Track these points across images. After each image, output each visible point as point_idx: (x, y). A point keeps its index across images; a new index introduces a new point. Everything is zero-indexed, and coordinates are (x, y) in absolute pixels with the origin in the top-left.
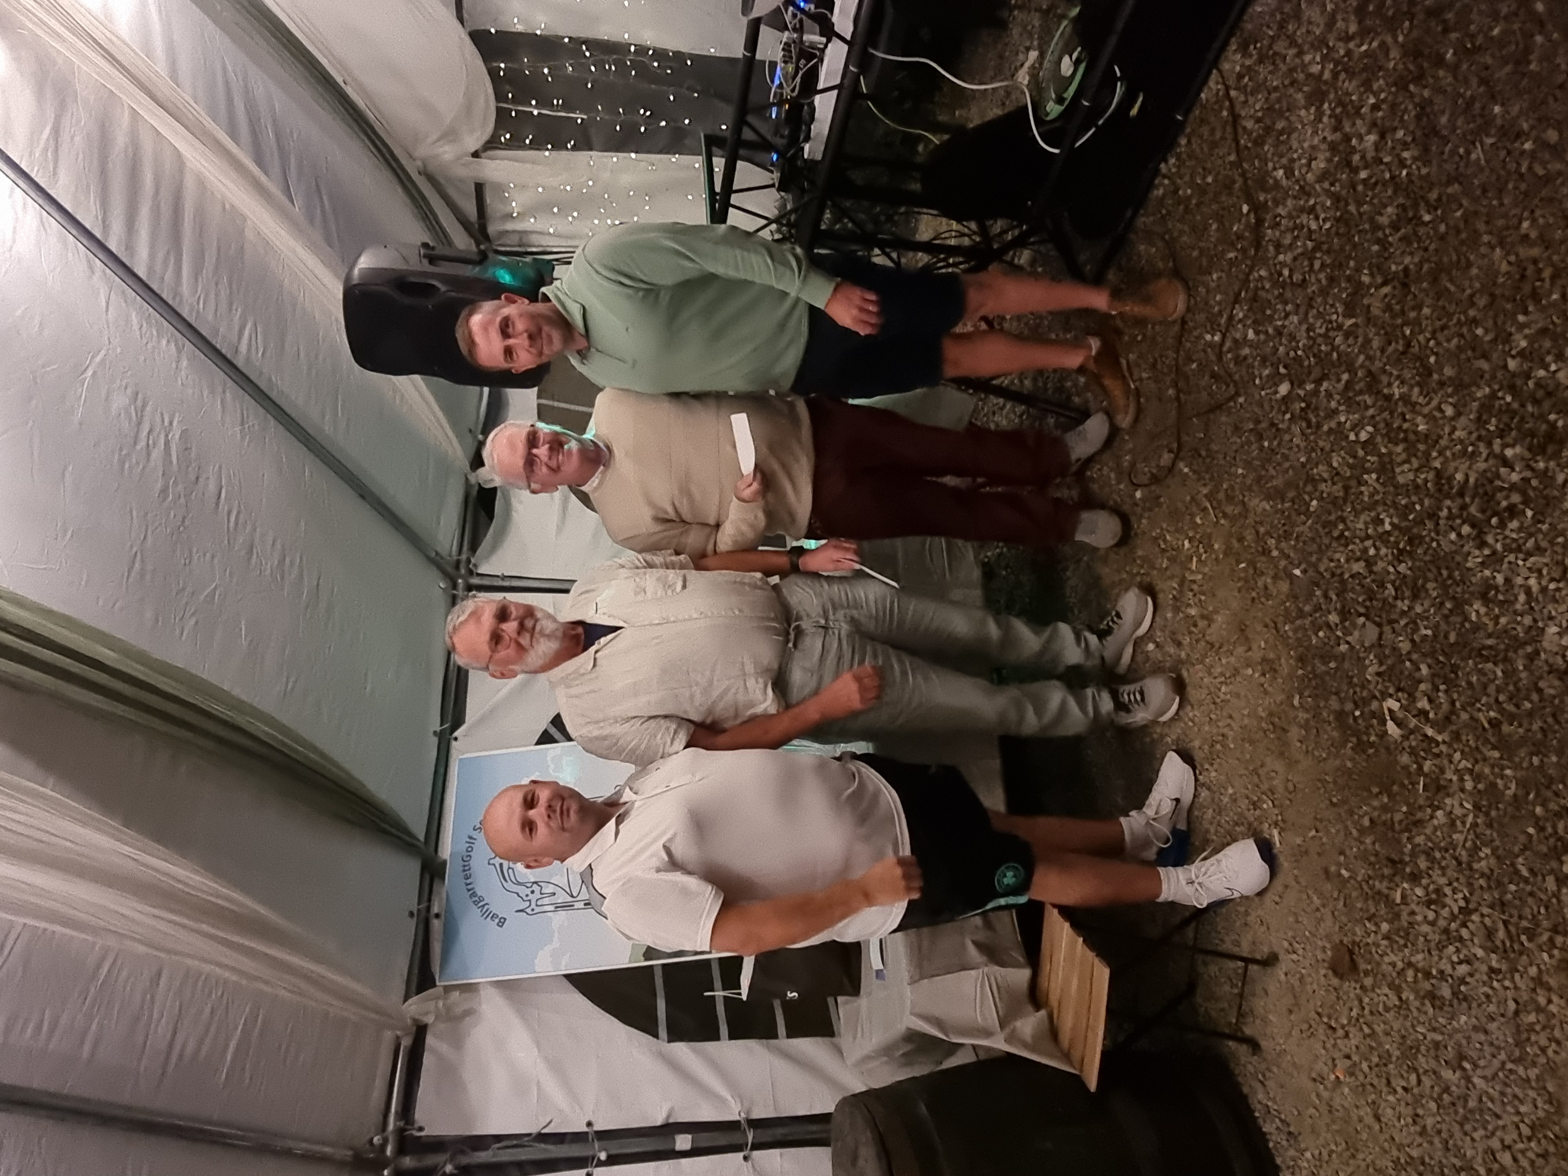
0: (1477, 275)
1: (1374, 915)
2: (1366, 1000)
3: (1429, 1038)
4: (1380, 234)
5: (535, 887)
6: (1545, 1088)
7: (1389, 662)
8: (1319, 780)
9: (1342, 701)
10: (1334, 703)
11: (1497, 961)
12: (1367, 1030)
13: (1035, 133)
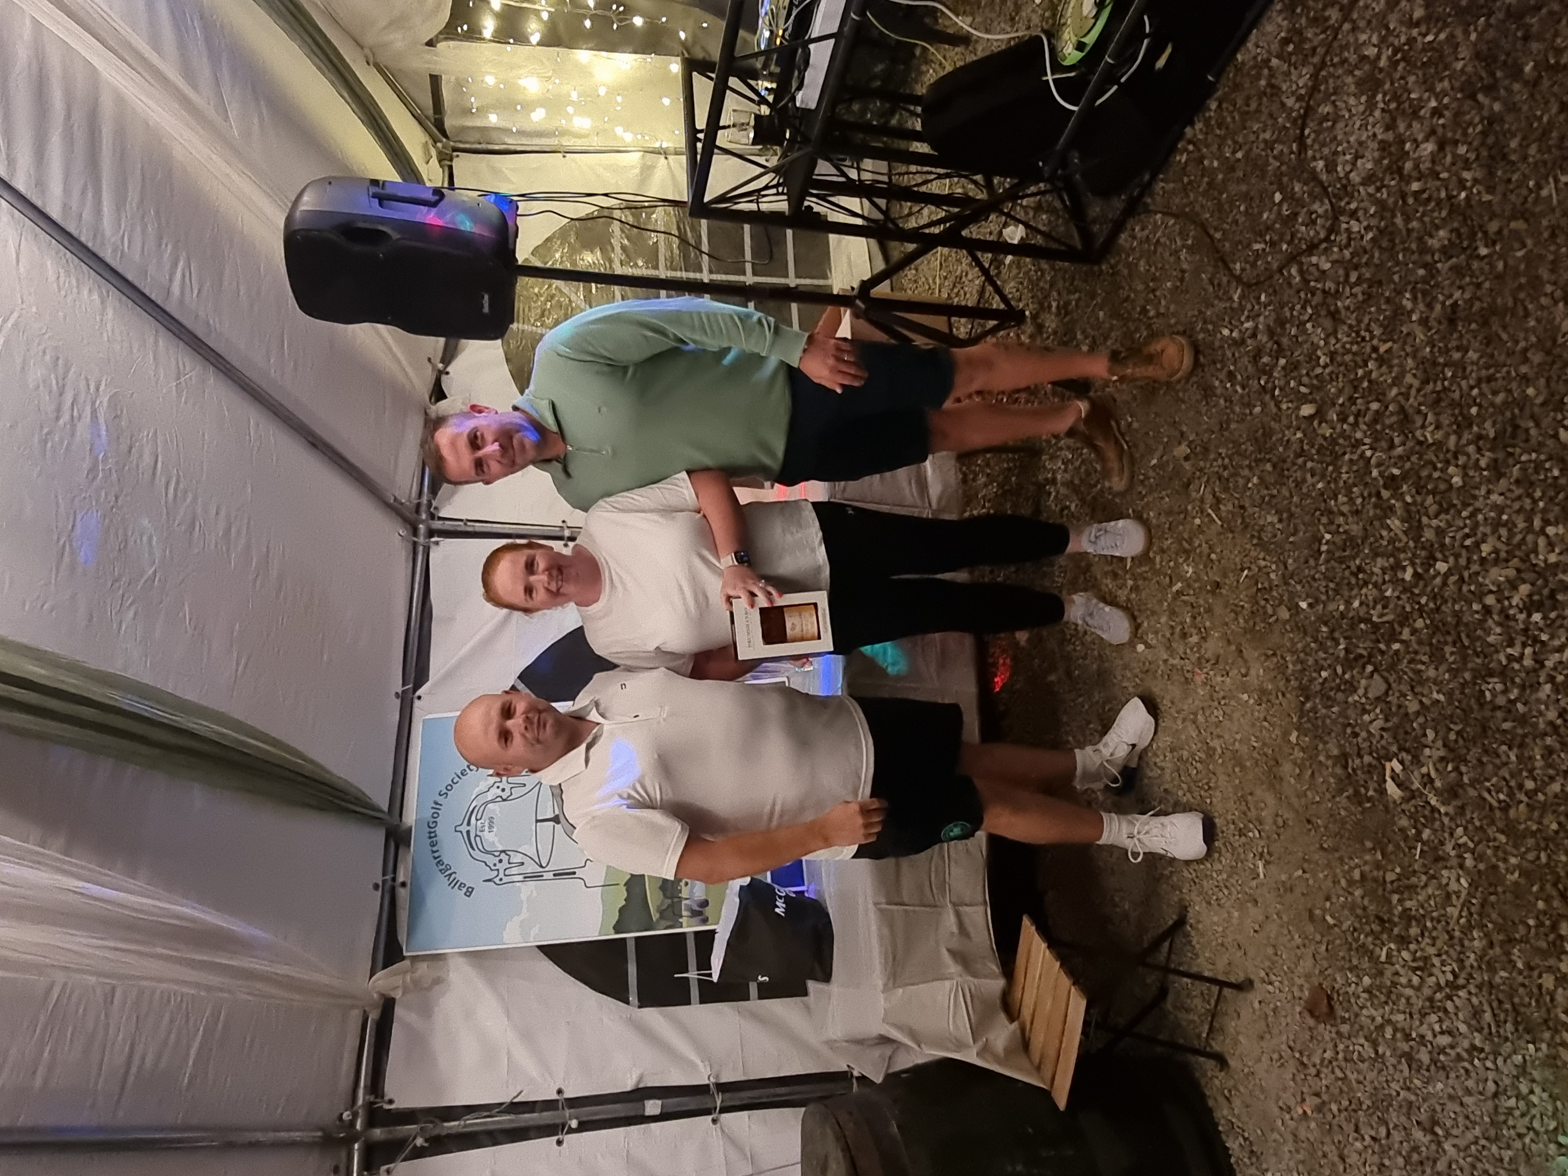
0: (1534, 328)
1: (1356, 967)
2: (1341, 1047)
3: (1401, 1097)
5: (503, 855)
7: (1395, 720)
11: (1481, 1041)
12: (1339, 1074)
13: (1050, 78)
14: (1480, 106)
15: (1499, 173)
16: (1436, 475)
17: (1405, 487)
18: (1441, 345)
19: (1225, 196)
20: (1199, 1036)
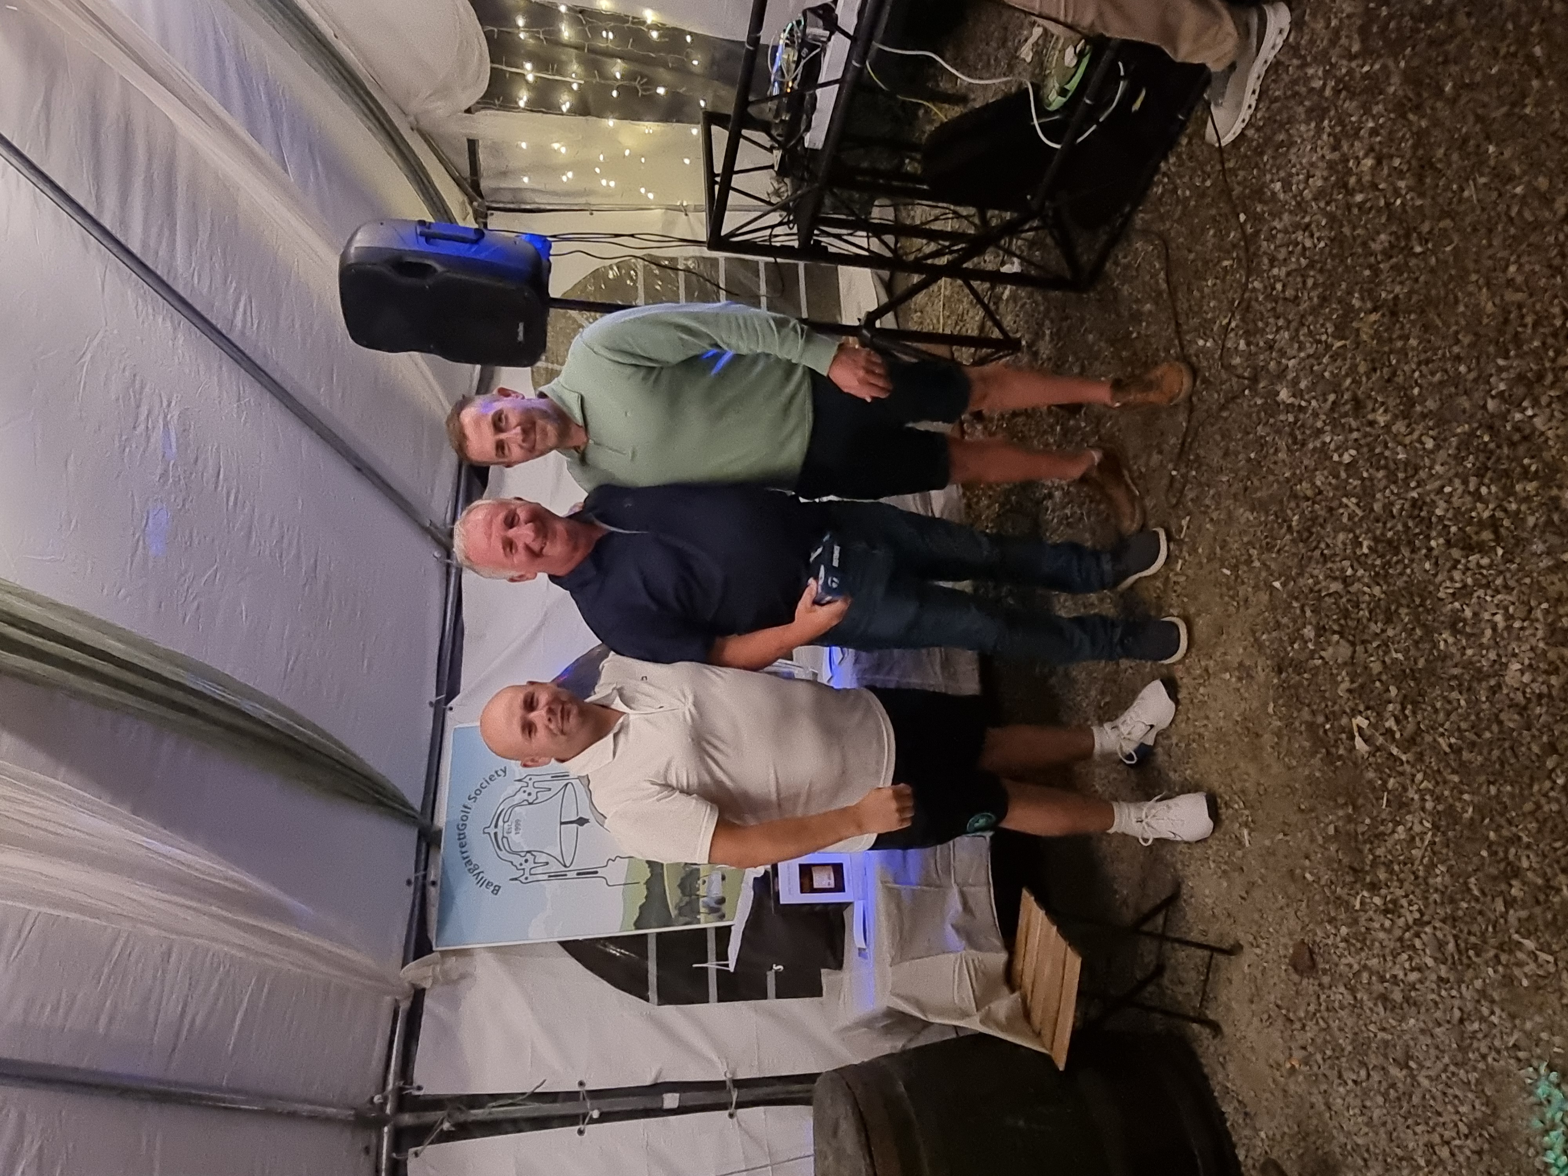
0: (1463, 313)
1: (1334, 918)
2: (1323, 997)
3: (1379, 1037)
4: (1372, 259)
5: (529, 856)
6: (1483, 1091)
7: (1361, 680)
8: (1288, 786)
9: (1313, 713)
10: (1306, 714)
11: (1447, 972)
12: (1322, 1025)
13: (1036, 122)
14: (1410, 124)
15: (1428, 180)
18: (1386, 336)
19: (1196, 220)
20: (1193, 1004)
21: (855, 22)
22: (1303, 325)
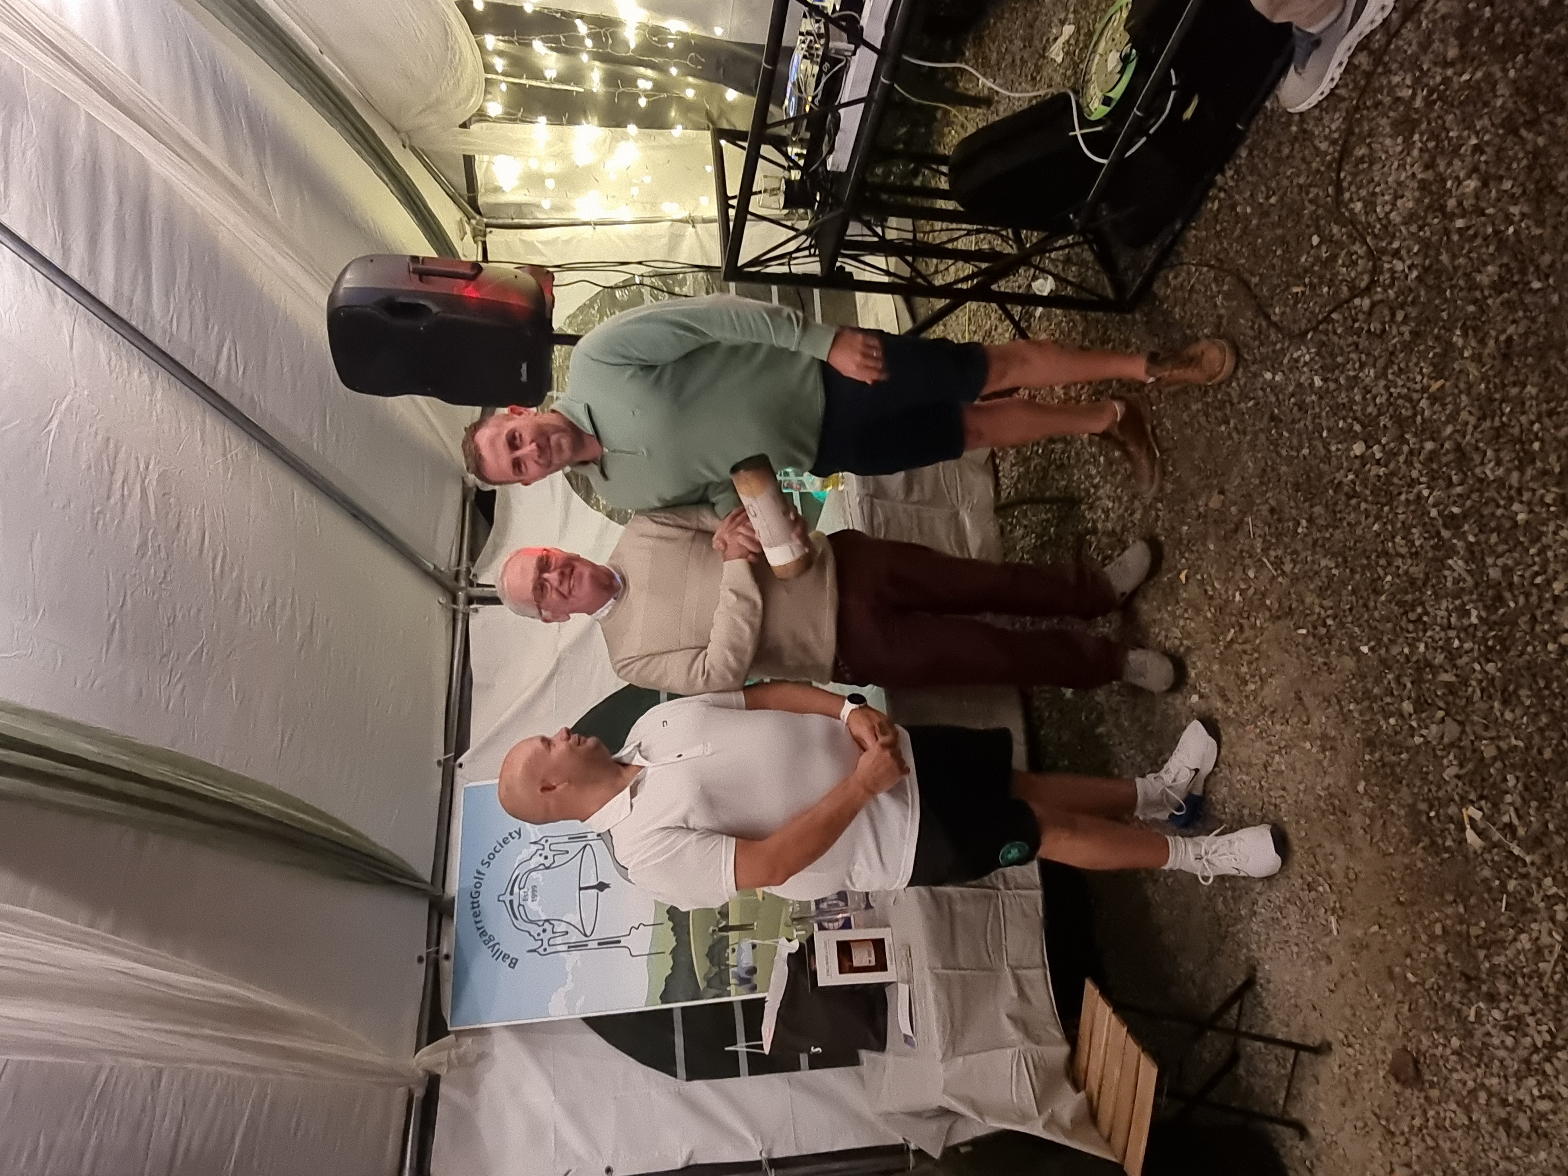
1: (1443, 1027)
2: (1431, 1113)
3: (1501, 1166)
5: (547, 924)
7: (1470, 766)
8: (1385, 874)
10: (1405, 797)
12: (1431, 1143)
13: (1078, 133)
14: (1523, 141)
15: (1548, 207)
16: (1499, 512)
17: (1466, 527)
18: (1497, 380)
19: (1260, 241)
20: (1275, 1103)
21: (882, 33)
22: (1393, 363)
